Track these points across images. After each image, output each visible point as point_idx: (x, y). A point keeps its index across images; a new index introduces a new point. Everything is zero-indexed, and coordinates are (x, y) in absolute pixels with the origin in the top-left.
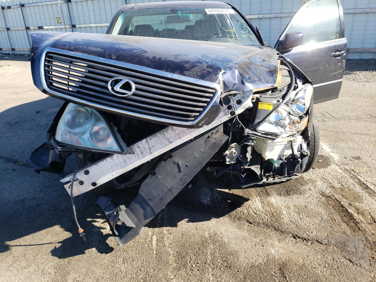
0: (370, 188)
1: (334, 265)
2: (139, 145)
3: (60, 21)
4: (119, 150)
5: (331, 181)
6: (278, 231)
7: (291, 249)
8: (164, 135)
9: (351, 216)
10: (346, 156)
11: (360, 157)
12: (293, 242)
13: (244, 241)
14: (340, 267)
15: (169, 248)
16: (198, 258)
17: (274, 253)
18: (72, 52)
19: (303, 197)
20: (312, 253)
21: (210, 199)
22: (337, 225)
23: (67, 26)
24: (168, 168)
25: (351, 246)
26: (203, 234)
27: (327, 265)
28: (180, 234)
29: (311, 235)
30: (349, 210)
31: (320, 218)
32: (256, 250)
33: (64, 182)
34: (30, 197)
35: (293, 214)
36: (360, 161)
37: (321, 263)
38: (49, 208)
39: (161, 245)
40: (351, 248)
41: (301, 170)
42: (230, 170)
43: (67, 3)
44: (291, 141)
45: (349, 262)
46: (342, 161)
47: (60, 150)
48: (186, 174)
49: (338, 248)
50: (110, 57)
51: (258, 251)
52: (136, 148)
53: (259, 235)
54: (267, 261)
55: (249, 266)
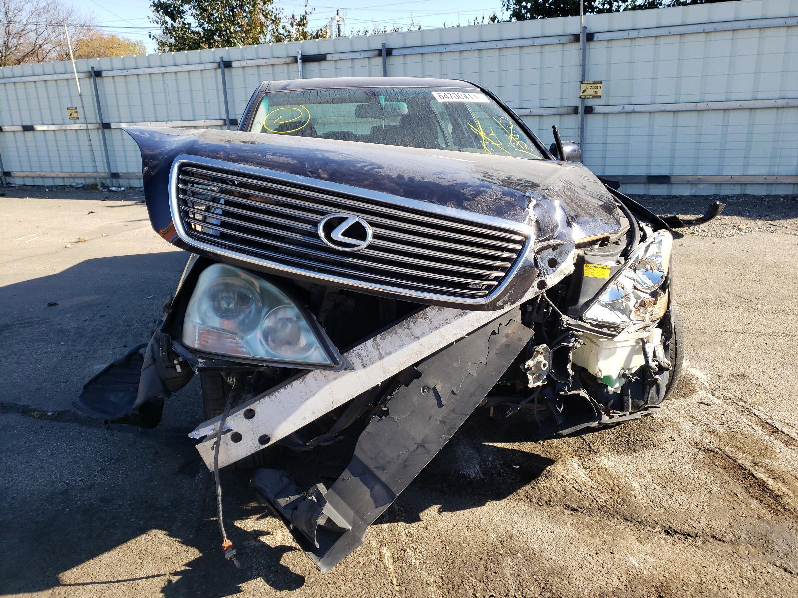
0: (782, 431)
1: (758, 579)
2: (360, 352)
3: (75, 115)
4: (329, 362)
5: (705, 420)
6: (631, 521)
7: (668, 554)
8: (410, 329)
9: (763, 486)
10: (720, 374)
11: (746, 375)
12: (669, 541)
13: (572, 546)
14: (770, 582)
15: (423, 571)
16: (490, 587)
17: (637, 565)
18: (236, 165)
19: (663, 453)
20: (711, 560)
21: (481, 467)
22: (742, 503)
23: (90, 126)
24: (415, 398)
25: (779, 542)
26: (485, 538)
27: (746, 582)
28: (438, 540)
29: (697, 525)
30: (754, 473)
31: (706, 493)
32: (601, 561)
33: (197, 437)
34: (81, 483)
35: (652, 488)
36: (748, 381)
37: (734, 578)
38: (131, 504)
39: (404, 564)
40: (779, 545)
41: (659, 398)
42: (532, 401)
43: (92, 79)
44: (642, 340)
45: (782, 571)
46: (714, 382)
47: (201, 365)
48: (453, 411)
49: (755, 547)
50: (315, 175)
51: (605, 564)
52: (354, 359)
53: (598, 532)
54: (630, 582)
55: (597, 595)
